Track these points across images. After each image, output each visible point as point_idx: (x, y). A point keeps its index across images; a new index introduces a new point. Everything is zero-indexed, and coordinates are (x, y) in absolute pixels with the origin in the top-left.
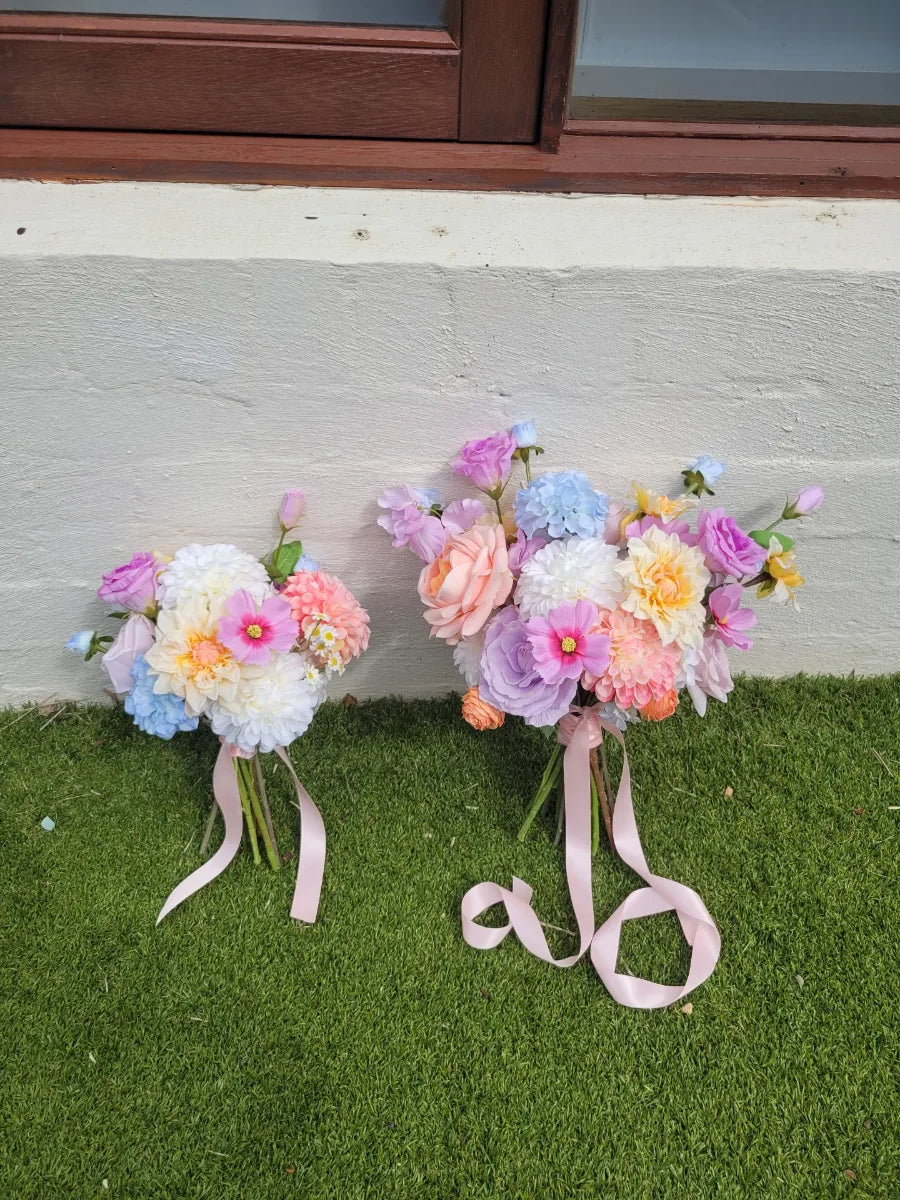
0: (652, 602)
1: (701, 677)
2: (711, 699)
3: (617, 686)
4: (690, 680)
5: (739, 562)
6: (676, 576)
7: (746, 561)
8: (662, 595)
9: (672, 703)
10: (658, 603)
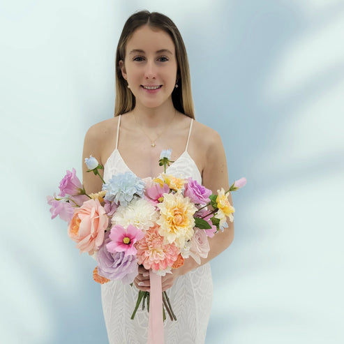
5: (204, 198)
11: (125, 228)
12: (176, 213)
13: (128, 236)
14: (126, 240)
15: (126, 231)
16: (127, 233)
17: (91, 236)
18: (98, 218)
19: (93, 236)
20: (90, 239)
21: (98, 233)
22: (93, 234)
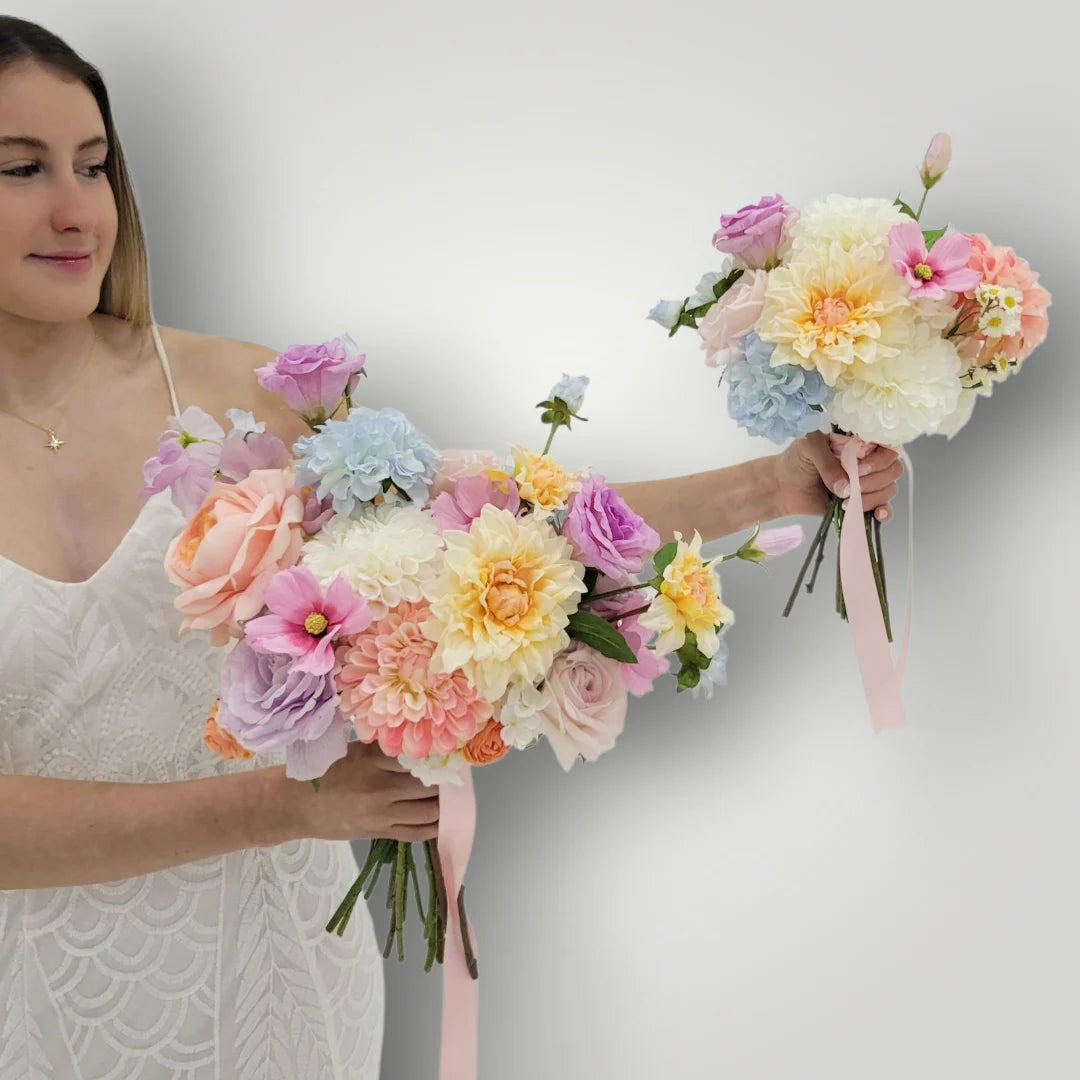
11: (324, 583)
12: (503, 577)
13: (328, 614)
14: (315, 623)
15: (324, 593)
16: (325, 599)
17: (230, 581)
18: (273, 532)
19: (234, 583)
20: (222, 591)
21: (254, 578)
22: (235, 576)
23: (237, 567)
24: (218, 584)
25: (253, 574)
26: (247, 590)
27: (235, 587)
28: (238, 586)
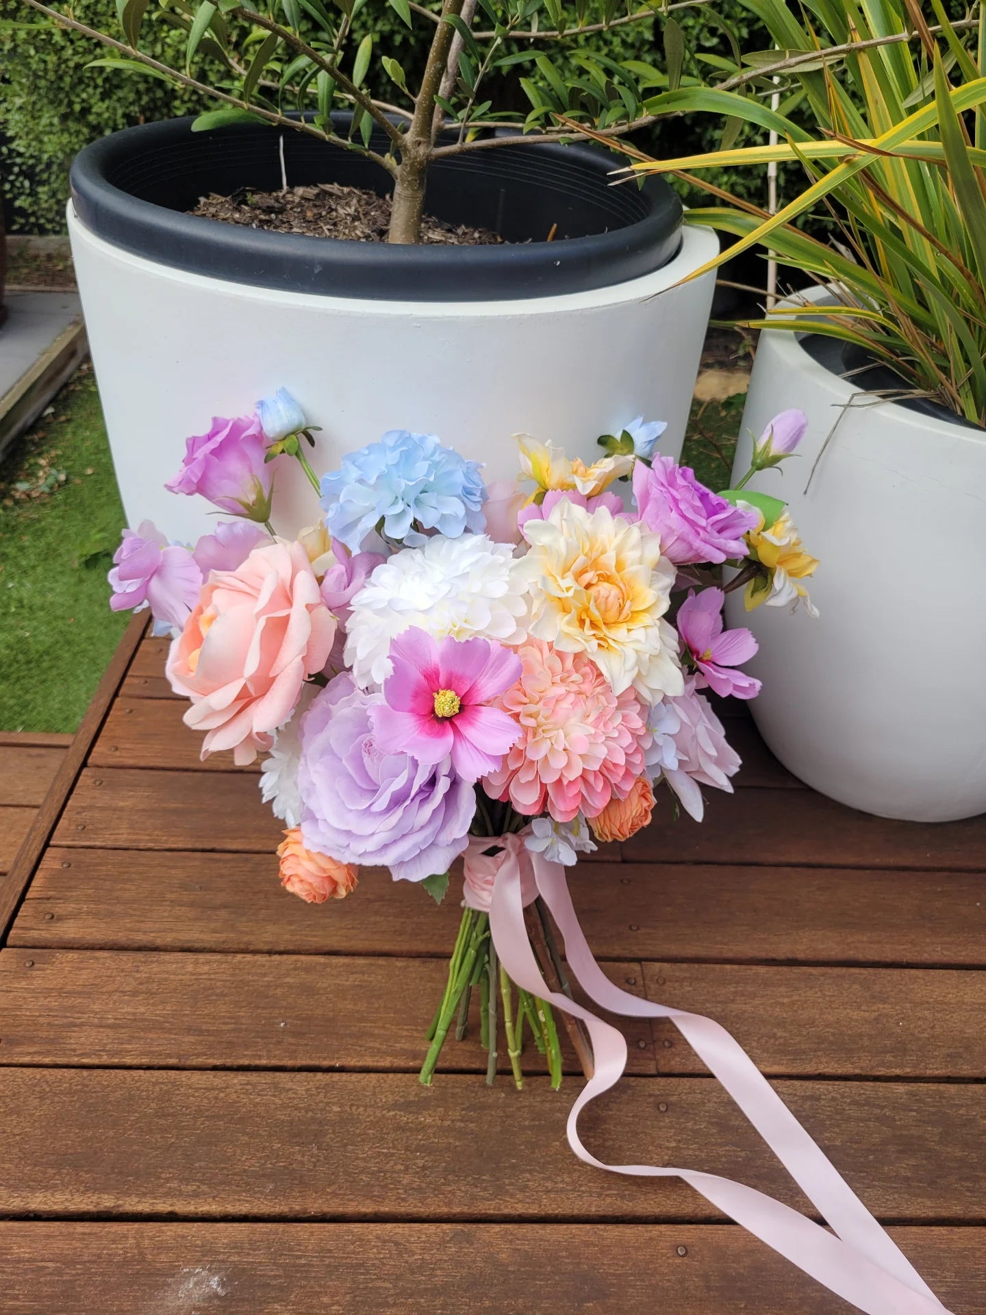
0: (582, 622)
1: (686, 753)
2: (708, 792)
3: (549, 779)
4: (671, 761)
5: (716, 534)
6: (617, 576)
7: (726, 534)
8: (597, 607)
9: (645, 804)
10: (593, 625)
17: (245, 686)
18: (286, 619)
19: (252, 689)
20: (238, 698)
21: (273, 679)
22: (251, 679)
23: (252, 665)
24: (233, 690)
25: (272, 675)
26: (268, 695)
27: (253, 694)
28: (255, 692)
